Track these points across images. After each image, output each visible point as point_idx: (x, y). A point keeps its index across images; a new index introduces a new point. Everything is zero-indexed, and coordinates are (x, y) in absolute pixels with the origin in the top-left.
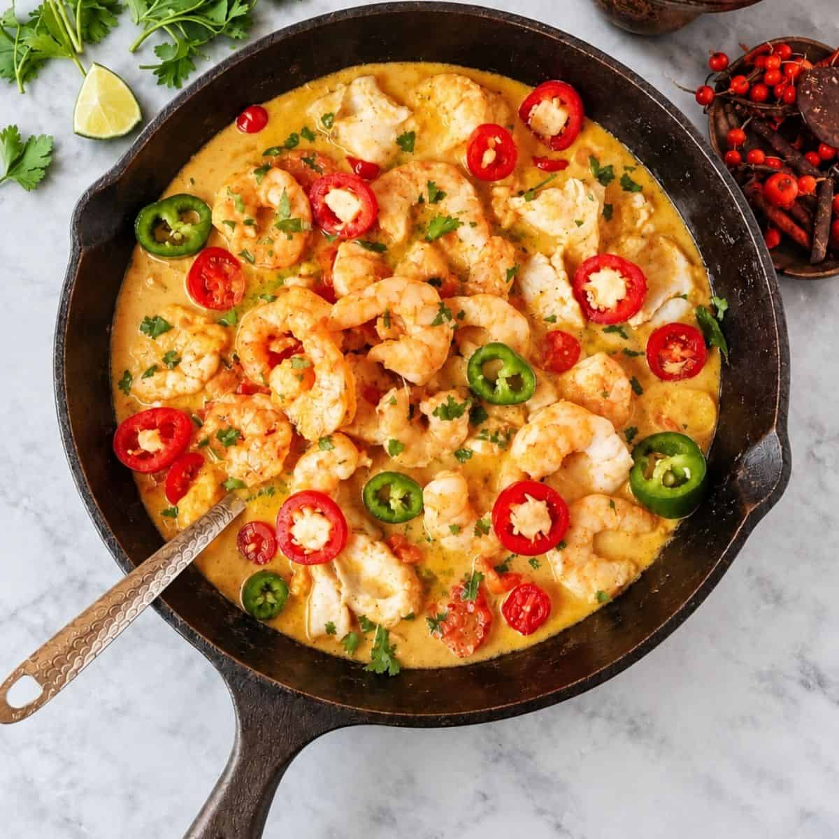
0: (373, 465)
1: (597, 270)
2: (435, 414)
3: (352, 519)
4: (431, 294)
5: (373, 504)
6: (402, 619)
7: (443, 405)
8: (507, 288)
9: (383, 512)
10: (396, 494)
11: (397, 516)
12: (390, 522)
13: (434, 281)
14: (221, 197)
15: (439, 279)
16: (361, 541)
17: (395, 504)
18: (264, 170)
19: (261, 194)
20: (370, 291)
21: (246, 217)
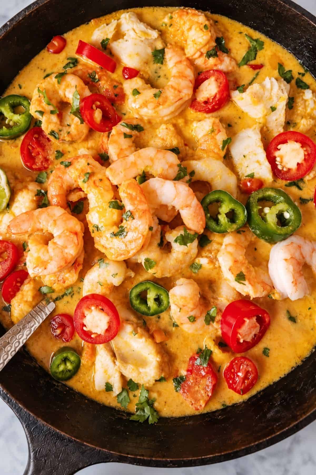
0: (135, 276)
1: (285, 142)
2: (176, 241)
3: (123, 313)
4: (173, 158)
5: (136, 303)
6: (156, 381)
7: (181, 235)
8: (223, 153)
9: (143, 308)
10: (151, 296)
11: (152, 311)
12: (147, 314)
13: (175, 150)
14: (35, 95)
15: (177, 148)
16: (129, 328)
17: (151, 303)
18: (61, 76)
19: (61, 93)
20: (132, 158)
21: (51, 108)
